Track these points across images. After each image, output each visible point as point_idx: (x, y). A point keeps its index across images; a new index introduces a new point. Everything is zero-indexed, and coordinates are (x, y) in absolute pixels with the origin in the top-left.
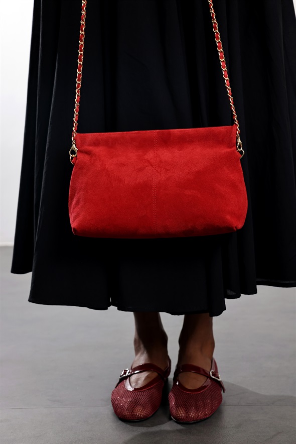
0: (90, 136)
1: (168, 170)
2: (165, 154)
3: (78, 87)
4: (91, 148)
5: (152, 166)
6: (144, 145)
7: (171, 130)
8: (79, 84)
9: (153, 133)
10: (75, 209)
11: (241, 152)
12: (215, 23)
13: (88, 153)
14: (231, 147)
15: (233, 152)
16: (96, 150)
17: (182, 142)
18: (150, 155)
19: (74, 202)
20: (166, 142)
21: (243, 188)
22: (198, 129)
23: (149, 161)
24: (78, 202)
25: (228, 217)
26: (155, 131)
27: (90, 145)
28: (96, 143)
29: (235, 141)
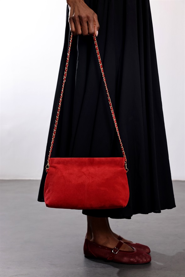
0: (56, 159)
1: (93, 177)
2: (92, 170)
3: (53, 137)
4: (56, 165)
5: (85, 175)
6: (81, 165)
7: (94, 158)
8: (54, 136)
9: (86, 159)
10: (47, 195)
11: (127, 170)
12: (110, 103)
13: (55, 167)
14: (122, 168)
15: (124, 170)
16: (59, 166)
17: (100, 164)
18: (84, 170)
19: (47, 191)
20: (92, 164)
21: (127, 187)
22: (107, 158)
23: (84, 173)
24: (49, 191)
25: (121, 201)
26: (86, 158)
27: (55, 164)
28: (59, 163)
29: (124, 165)
